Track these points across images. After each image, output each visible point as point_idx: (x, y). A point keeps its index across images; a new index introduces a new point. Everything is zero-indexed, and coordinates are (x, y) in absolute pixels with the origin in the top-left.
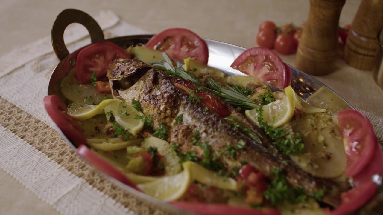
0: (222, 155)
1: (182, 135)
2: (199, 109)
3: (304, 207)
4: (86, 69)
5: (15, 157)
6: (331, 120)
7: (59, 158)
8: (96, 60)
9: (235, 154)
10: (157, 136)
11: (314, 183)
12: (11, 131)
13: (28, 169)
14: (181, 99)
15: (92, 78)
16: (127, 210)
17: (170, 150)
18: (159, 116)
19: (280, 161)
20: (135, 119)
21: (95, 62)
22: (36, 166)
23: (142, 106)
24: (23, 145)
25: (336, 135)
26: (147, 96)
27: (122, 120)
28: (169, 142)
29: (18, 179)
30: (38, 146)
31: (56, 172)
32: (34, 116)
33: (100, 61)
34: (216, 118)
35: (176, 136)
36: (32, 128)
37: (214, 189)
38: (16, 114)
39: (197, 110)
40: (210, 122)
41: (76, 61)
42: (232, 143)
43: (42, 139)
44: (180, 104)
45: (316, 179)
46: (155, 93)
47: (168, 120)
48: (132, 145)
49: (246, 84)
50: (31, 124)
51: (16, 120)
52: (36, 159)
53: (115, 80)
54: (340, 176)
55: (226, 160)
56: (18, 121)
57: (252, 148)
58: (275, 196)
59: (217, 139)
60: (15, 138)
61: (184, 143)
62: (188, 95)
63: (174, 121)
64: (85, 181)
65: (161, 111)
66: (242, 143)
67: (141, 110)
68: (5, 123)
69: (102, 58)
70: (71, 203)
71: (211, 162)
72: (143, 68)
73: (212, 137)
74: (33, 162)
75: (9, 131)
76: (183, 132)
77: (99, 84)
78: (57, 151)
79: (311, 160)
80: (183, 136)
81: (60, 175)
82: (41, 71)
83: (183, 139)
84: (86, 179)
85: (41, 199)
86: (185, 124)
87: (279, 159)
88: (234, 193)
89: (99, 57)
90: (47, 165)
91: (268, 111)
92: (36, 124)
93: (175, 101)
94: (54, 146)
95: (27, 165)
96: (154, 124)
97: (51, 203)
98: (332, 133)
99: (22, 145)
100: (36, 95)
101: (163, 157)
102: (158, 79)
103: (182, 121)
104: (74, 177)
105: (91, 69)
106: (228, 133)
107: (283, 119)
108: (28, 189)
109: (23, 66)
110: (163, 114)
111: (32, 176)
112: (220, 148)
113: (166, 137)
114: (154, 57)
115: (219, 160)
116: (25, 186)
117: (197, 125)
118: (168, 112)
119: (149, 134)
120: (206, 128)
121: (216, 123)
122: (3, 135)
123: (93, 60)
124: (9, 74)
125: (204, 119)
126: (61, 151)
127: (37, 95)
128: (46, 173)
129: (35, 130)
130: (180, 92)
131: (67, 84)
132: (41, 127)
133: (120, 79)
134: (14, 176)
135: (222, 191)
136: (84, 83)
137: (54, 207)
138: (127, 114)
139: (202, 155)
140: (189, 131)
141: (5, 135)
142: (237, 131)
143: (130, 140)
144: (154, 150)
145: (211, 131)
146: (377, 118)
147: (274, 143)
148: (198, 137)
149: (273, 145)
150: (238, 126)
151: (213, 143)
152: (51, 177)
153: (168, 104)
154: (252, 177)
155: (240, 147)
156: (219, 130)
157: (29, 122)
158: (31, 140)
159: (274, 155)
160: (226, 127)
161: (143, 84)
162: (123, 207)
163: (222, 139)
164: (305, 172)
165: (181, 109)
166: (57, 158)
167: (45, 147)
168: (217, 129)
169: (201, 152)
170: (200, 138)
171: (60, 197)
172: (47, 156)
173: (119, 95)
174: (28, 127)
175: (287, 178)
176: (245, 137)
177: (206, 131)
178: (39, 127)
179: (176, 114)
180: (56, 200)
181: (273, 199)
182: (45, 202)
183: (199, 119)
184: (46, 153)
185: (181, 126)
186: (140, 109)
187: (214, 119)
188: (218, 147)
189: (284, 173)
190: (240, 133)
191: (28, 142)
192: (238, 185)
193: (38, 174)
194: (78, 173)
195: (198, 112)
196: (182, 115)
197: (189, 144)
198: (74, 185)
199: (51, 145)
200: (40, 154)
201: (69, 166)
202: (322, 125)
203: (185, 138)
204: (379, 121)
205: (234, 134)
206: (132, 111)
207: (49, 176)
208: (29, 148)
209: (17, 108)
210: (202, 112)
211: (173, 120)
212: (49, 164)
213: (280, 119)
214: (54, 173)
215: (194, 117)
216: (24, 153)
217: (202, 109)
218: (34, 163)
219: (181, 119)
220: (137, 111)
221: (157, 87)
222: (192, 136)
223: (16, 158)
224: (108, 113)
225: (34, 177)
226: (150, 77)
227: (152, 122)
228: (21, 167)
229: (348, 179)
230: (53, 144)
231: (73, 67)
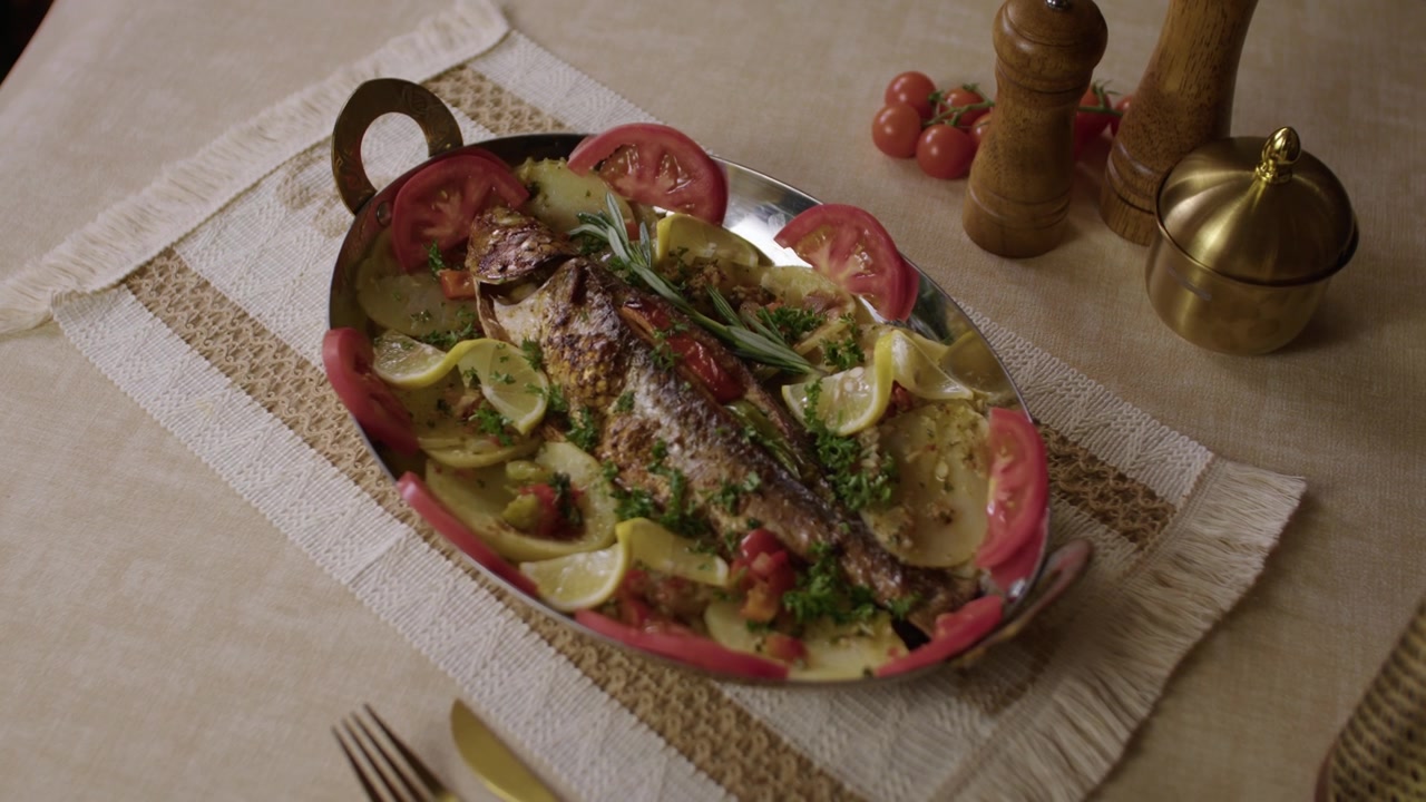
0: (707, 501)
1: (627, 446)
2: (672, 384)
3: (861, 634)
4: (417, 234)
5: (257, 460)
6: (974, 426)
7: (355, 470)
8: (441, 205)
9: (736, 503)
10: (573, 439)
11: (898, 579)
12: (244, 388)
13: (291, 493)
14: (633, 355)
15: (431, 256)
16: (501, 605)
17: (598, 481)
18: (582, 392)
19: (835, 522)
20: (527, 392)
21: (439, 211)
22: (307, 487)
23: (545, 356)
24: (274, 429)
25: (975, 466)
26: (558, 334)
27: (499, 396)
28: (598, 459)
29: (269, 518)
30: (307, 434)
31: (352, 506)
32: (292, 347)
33: (450, 208)
34: (706, 409)
35: (615, 446)
36: (292, 384)
37: (677, 582)
38: (251, 340)
39: (666, 387)
40: (691, 419)
41: (392, 210)
42: (734, 474)
43: (317, 414)
44: (630, 366)
45: (904, 569)
46: (577, 330)
47: (601, 400)
48: (516, 458)
49: (807, 292)
50: (288, 372)
51: (251, 356)
52: (306, 468)
53: (484, 281)
54: (964, 564)
55: (716, 513)
56: (257, 361)
57: (778, 488)
58: (804, 605)
59: (703, 462)
60: (252, 408)
61: (630, 465)
62: (649, 346)
63: (615, 404)
64: (414, 533)
65: (585, 381)
66: (754, 480)
67: (544, 368)
68: (227, 364)
69: (456, 199)
70: (384, 582)
71: (684, 517)
72: (551, 261)
73: (692, 457)
74: (299, 476)
75: (239, 387)
76: (630, 437)
77: (448, 276)
78: (351, 451)
79: (901, 528)
80: (630, 448)
81: (359, 512)
82: (302, 205)
83: (629, 454)
84: (415, 528)
85: (321, 569)
86: (638, 417)
87: (835, 517)
88: (721, 594)
89: (449, 196)
90: (331, 485)
91: (833, 394)
92: (300, 371)
93: (619, 361)
94: (345, 437)
95: (287, 484)
96: (569, 406)
97: (344, 582)
98: (967, 462)
99: (271, 428)
100: (294, 281)
101: (582, 493)
102: (586, 290)
103: (631, 406)
104: (391, 521)
105: (430, 232)
106: (729, 451)
107: (860, 419)
108: (293, 542)
109: (255, 186)
110: (589, 388)
111: (299, 512)
112: (705, 484)
113: (592, 445)
114: (588, 194)
115: (701, 512)
116: (286, 536)
117: (662, 422)
118: (602, 384)
119: (556, 432)
120: (682, 433)
121: (704, 422)
122: (226, 399)
123: (433, 207)
124: (221, 210)
125: (679, 409)
126: (360, 451)
127: (297, 283)
128: (329, 506)
129: (298, 389)
130: (631, 337)
131: (372, 280)
132: (311, 380)
133: (496, 283)
134: (261, 511)
135: (695, 585)
136: (411, 271)
137: (351, 589)
138: (509, 381)
139: (668, 498)
140: (644, 436)
141: (230, 400)
142: (750, 447)
143: (514, 444)
144: (563, 482)
145: (692, 442)
146: (1120, 402)
147: (831, 477)
148: (661, 453)
149: (826, 481)
150: (753, 433)
151: (693, 472)
152: (341, 518)
153: (602, 367)
154: (762, 562)
155: (749, 488)
156: (709, 440)
157: (282, 364)
158: (290, 416)
159: (824, 506)
160: (724, 434)
161: (550, 301)
162: (493, 598)
163: (713, 465)
164: (883, 552)
165: (631, 375)
166: (352, 468)
167: (323, 439)
168: (705, 437)
169: (666, 492)
170: (667, 454)
171: (361, 567)
172: (329, 463)
173: (494, 317)
174: (283, 378)
175: (844, 563)
176: (765, 462)
177: (680, 441)
178: (307, 381)
179: (620, 389)
180: (352, 575)
181: (800, 612)
182: (330, 576)
183: (668, 409)
184: (327, 454)
185: (628, 419)
186: (539, 364)
187: (701, 412)
188: (702, 481)
189: (838, 551)
190: (755, 452)
191: (285, 423)
192: (730, 574)
193: (312, 507)
194: (398, 510)
195: (669, 390)
196: (632, 394)
197: (642, 468)
198: (391, 542)
199: (338, 433)
200: (314, 457)
201: (380, 492)
202: (954, 435)
203: (633, 453)
204: (1121, 412)
205: (742, 452)
206: (521, 371)
207: (336, 516)
208: (288, 438)
209: (251, 320)
210: (677, 393)
211: (612, 401)
212: (335, 485)
213: (855, 418)
214: (346, 508)
215: (658, 402)
216: (278, 452)
217: (677, 384)
218: (302, 477)
219: (629, 403)
220: (532, 370)
221: (581, 312)
222: (650, 449)
223: (261, 463)
224: (466, 372)
225: (304, 515)
226: (566, 285)
227: (566, 401)
228: (275, 488)
229: (979, 573)
230: (342, 430)
231: (383, 227)
